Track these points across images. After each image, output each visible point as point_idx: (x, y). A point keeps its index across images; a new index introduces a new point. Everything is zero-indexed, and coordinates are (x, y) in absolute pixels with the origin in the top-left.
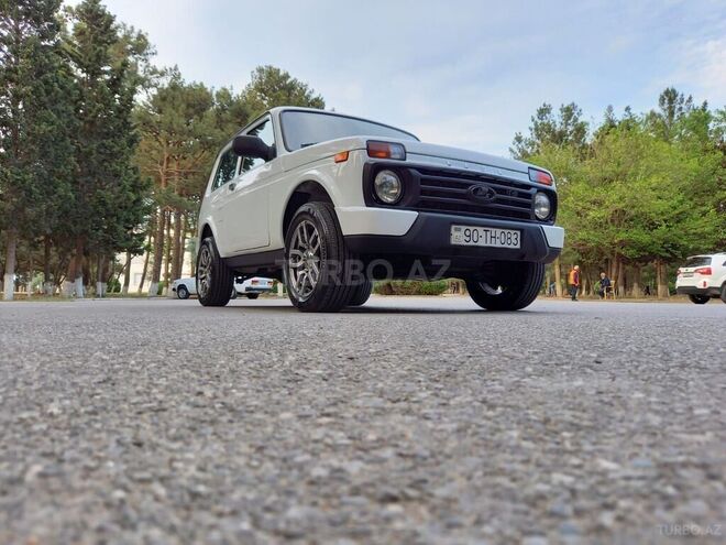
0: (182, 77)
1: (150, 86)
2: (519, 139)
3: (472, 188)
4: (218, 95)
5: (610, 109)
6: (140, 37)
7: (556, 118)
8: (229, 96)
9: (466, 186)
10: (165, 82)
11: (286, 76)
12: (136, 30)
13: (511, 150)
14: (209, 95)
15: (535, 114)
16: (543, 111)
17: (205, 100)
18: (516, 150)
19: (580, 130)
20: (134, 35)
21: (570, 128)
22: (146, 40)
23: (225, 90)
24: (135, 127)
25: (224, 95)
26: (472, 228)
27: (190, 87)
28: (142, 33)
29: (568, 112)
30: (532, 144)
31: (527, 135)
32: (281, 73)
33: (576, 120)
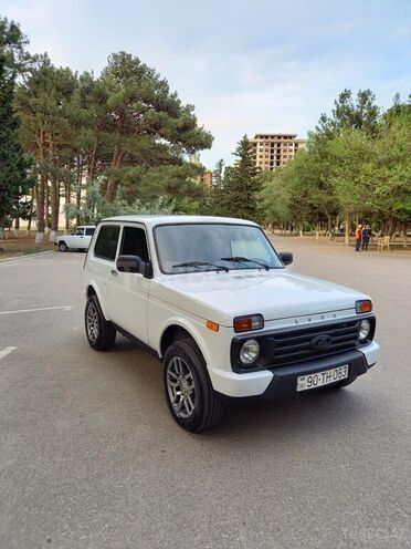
0: (52, 63)
1: (25, 70)
2: (324, 119)
3: (314, 341)
4: (81, 79)
5: (397, 96)
6: (13, 27)
7: (354, 102)
8: (91, 79)
9: (309, 339)
10: (37, 66)
11: (137, 61)
12: (9, 21)
13: (317, 128)
14: (74, 79)
15: (338, 98)
16: (345, 96)
17: (70, 84)
18: (321, 128)
19: (373, 113)
20: (8, 25)
21: (365, 111)
22: (18, 30)
23: (88, 74)
24: (16, 111)
25: (87, 78)
26: (313, 376)
27: (58, 72)
28: (15, 24)
29: (364, 96)
30: (333, 124)
31: (330, 116)
32: (133, 59)
33: (370, 104)
